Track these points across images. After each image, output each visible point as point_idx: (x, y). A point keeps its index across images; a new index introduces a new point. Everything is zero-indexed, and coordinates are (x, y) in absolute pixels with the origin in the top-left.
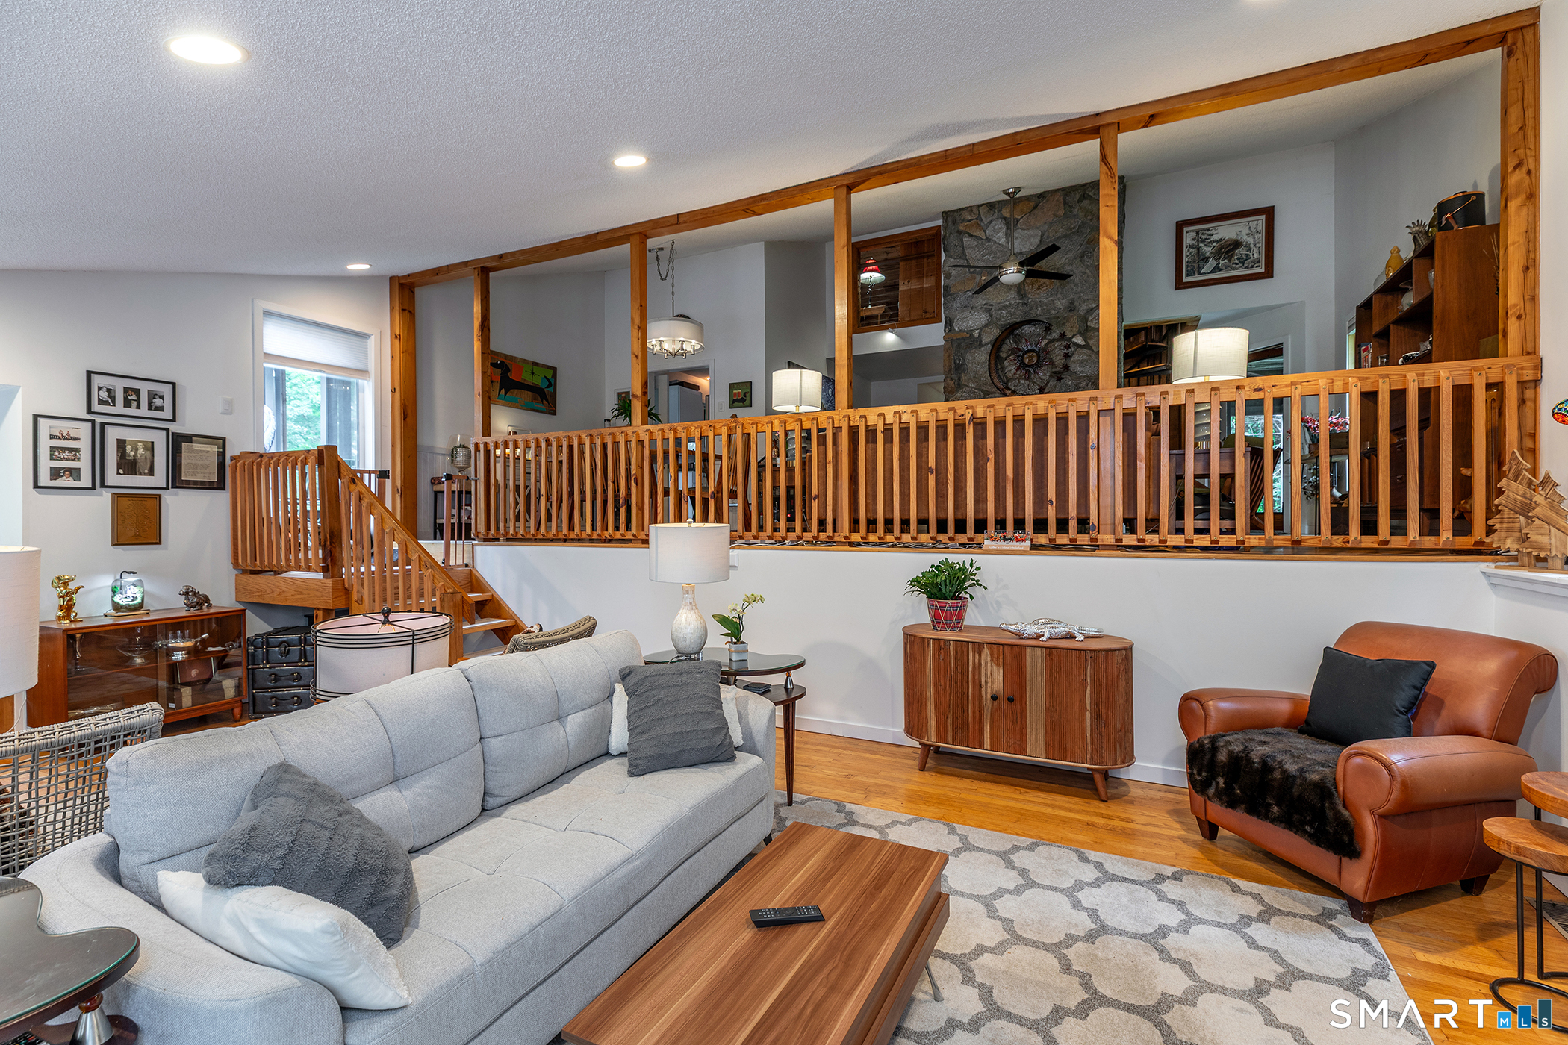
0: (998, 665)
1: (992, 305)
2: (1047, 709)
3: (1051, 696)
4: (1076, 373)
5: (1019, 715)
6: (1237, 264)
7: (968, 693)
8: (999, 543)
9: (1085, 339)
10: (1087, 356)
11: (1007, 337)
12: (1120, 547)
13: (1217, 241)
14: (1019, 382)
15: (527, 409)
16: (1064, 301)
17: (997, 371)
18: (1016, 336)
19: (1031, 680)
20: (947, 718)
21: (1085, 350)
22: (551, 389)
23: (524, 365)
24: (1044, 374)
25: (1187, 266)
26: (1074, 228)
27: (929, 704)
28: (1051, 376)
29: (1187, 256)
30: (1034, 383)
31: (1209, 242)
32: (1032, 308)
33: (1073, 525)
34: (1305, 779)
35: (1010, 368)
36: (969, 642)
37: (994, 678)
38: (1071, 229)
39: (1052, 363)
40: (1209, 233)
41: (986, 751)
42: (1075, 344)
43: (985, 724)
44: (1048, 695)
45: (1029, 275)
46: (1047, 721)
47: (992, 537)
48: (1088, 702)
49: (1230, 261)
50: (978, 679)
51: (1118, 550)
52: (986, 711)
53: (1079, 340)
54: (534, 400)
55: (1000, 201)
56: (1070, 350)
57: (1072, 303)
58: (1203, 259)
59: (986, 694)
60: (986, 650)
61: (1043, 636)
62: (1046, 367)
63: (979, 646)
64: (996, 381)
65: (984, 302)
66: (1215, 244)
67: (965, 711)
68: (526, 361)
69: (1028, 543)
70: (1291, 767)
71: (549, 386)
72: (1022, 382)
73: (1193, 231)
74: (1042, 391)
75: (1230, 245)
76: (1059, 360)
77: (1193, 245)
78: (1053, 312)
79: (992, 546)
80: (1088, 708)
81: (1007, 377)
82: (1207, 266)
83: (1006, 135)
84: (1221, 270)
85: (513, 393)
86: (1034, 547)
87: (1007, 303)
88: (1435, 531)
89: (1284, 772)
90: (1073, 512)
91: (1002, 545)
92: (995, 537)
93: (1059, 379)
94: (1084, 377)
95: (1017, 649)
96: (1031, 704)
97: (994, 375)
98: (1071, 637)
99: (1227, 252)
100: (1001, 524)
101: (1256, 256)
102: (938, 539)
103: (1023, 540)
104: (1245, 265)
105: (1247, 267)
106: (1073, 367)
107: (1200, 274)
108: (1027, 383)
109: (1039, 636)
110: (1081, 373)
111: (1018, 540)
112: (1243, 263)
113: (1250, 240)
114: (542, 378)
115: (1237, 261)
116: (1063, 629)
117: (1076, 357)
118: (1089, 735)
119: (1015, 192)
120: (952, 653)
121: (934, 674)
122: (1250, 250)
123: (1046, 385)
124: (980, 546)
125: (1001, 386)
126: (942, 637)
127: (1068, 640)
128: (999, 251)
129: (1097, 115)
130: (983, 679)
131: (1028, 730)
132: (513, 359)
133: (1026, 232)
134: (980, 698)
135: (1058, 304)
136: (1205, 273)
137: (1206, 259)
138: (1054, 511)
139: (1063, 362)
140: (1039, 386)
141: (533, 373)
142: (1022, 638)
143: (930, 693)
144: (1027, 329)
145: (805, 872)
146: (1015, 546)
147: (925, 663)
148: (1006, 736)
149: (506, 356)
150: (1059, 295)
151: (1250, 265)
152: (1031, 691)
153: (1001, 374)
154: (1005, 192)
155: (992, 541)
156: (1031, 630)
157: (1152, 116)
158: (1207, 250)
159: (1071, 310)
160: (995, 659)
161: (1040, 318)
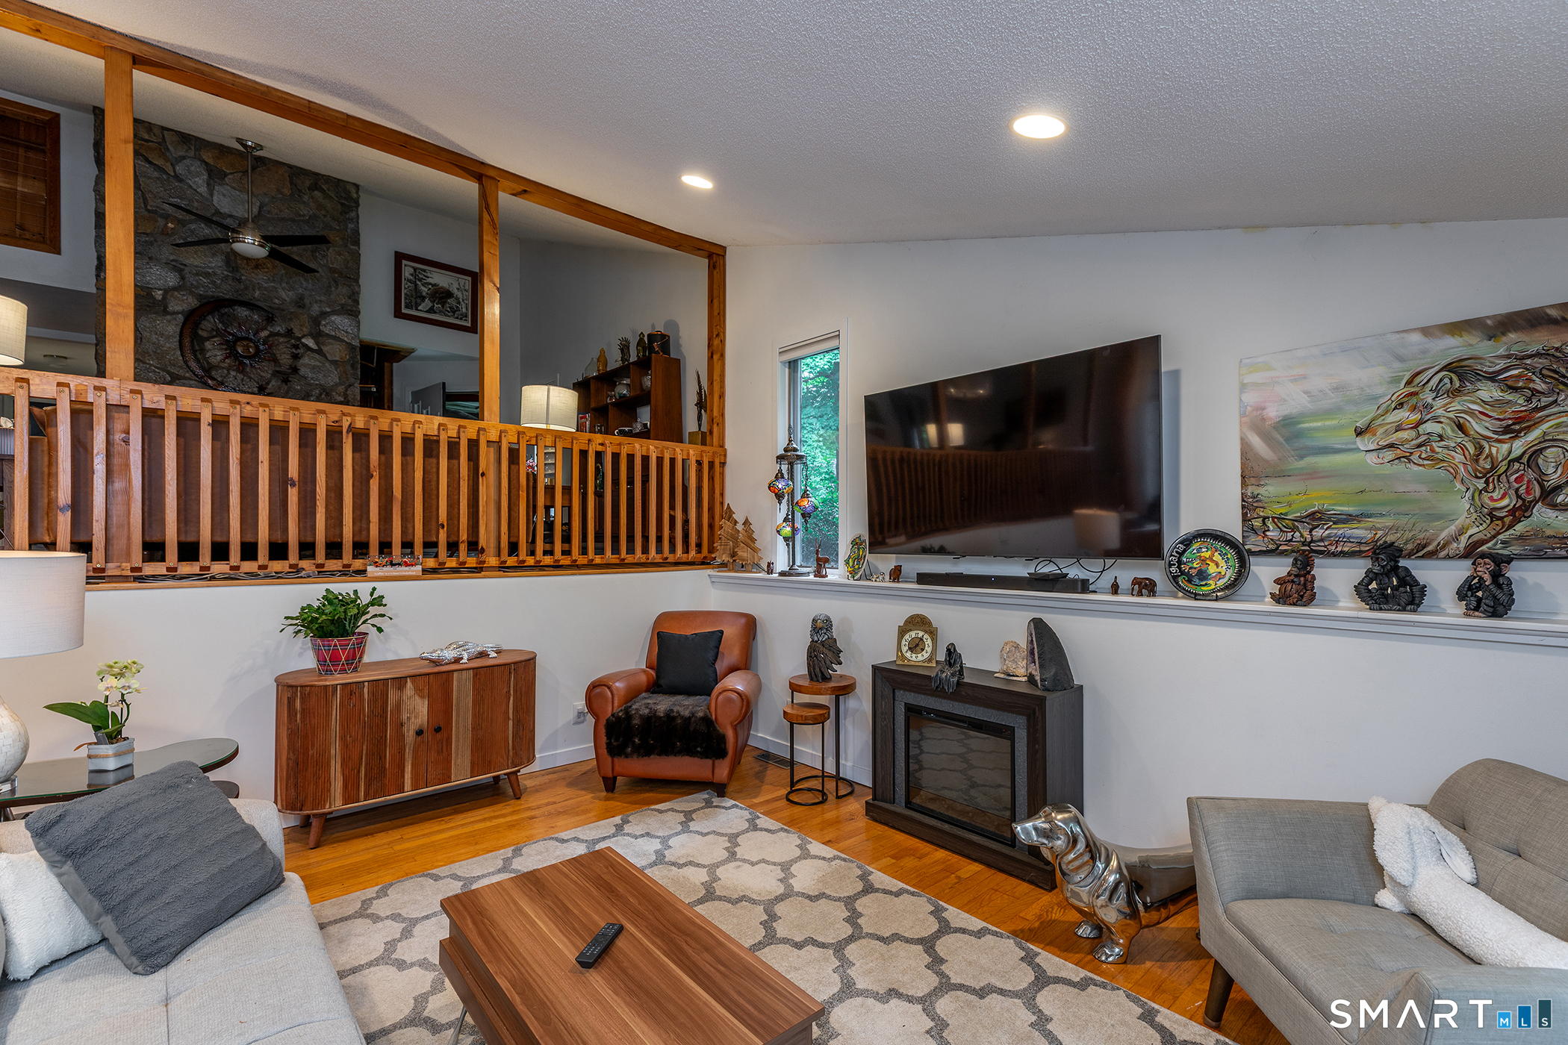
0: (422, 697)
1: (185, 265)
2: (473, 729)
3: (477, 715)
4: (306, 378)
5: (444, 743)
6: (449, 312)
7: (386, 736)
8: (385, 569)
9: (317, 344)
10: (320, 362)
11: (211, 313)
12: (503, 569)
13: (433, 285)
14: (229, 373)
16: (290, 293)
17: (194, 353)
18: (223, 315)
19: (458, 704)
20: (359, 772)
21: (317, 356)
24: (266, 370)
25: (406, 299)
26: (304, 216)
27: (333, 762)
28: (273, 375)
29: (405, 288)
30: (250, 378)
31: (425, 283)
32: (247, 288)
33: (463, 548)
34: (696, 717)
35: (215, 353)
36: (388, 679)
37: (417, 711)
38: (300, 215)
39: (275, 361)
40: (425, 274)
41: (409, 793)
42: (306, 346)
43: (406, 764)
44: (474, 715)
45: (273, 254)
46: (473, 741)
47: (377, 562)
48: (511, 711)
49: (443, 307)
50: (399, 717)
51: (499, 571)
52: (407, 750)
53: (310, 342)
55: (199, 138)
56: (299, 351)
57: (301, 298)
58: (420, 297)
59: (408, 732)
60: (409, 684)
61: (462, 658)
62: (267, 362)
63: (400, 682)
64: (193, 364)
65: (172, 258)
66: (430, 286)
67: (382, 757)
69: (419, 568)
70: (687, 713)
72: (233, 373)
73: (413, 267)
74: (262, 390)
75: (443, 293)
76: (285, 359)
77: (411, 280)
78: (277, 301)
79: (379, 572)
80: (511, 716)
81: (208, 363)
82: (423, 304)
83: (387, 128)
84: (435, 313)
86: (424, 571)
87: (210, 271)
88: (687, 552)
89: (682, 717)
90: (464, 536)
91: (389, 571)
92: (380, 562)
93: (286, 381)
94: (317, 384)
95: (444, 675)
96: (458, 728)
97: (189, 356)
98: (483, 655)
99: (441, 298)
100: (385, 547)
101: (464, 310)
102: (300, 566)
103: (412, 565)
104: (456, 316)
105: (457, 318)
106: (303, 371)
107: (417, 309)
108: (240, 376)
109: (457, 660)
110: (312, 379)
111: (407, 565)
112: (454, 312)
113: (460, 295)
115: (448, 309)
116: (474, 650)
117: (305, 360)
118: (510, 742)
119: (254, 148)
120: (366, 696)
121: (341, 725)
122: (459, 303)
123: (268, 384)
124: (362, 572)
125: (199, 372)
126: (354, 680)
127: (479, 660)
128: (197, 201)
129: (482, 163)
130: (405, 716)
131: (453, 756)
133: (237, 192)
134: (400, 737)
135: (283, 294)
136: (421, 311)
137: (423, 298)
138: (445, 535)
139: (290, 362)
140: (258, 383)
142: (441, 665)
143: (335, 750)
144: (242, 312)
145: (539, 918)
146: (405, 571)
147: (328, 715)
148: (429, 769)
150: (284, 285)
151: (460, 317)
152: (458, 715)
153: (199, 356)
154: (240, 141)
155: (377, 566)
156: (449, 654)
157: (525, 191)
158: (424, 290)
159: (300, 307)
160: (418, 691)
161: (260, 304)
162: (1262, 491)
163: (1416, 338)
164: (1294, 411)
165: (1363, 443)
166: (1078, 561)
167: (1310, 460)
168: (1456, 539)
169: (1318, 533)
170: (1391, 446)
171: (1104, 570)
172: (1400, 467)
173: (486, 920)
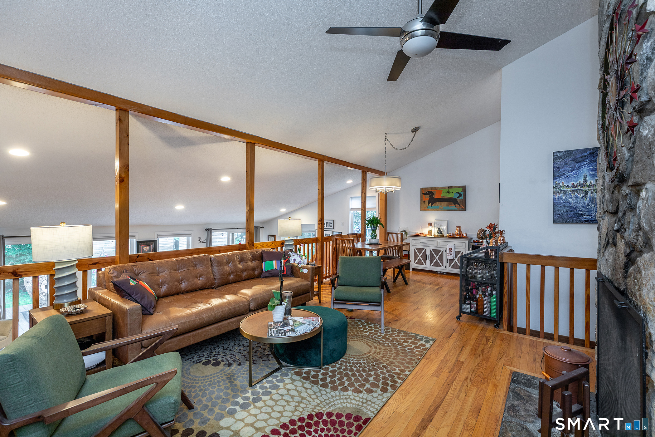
15: (445, 210)
22: (462, 198)
23: (442, 190)
54: (449, 205)
68: (444, 188)
71: (460, 195)
85: (436, 204)
114: (455, 194)
132: (436, 189)
141: (448, 192)
149: (432, 188)
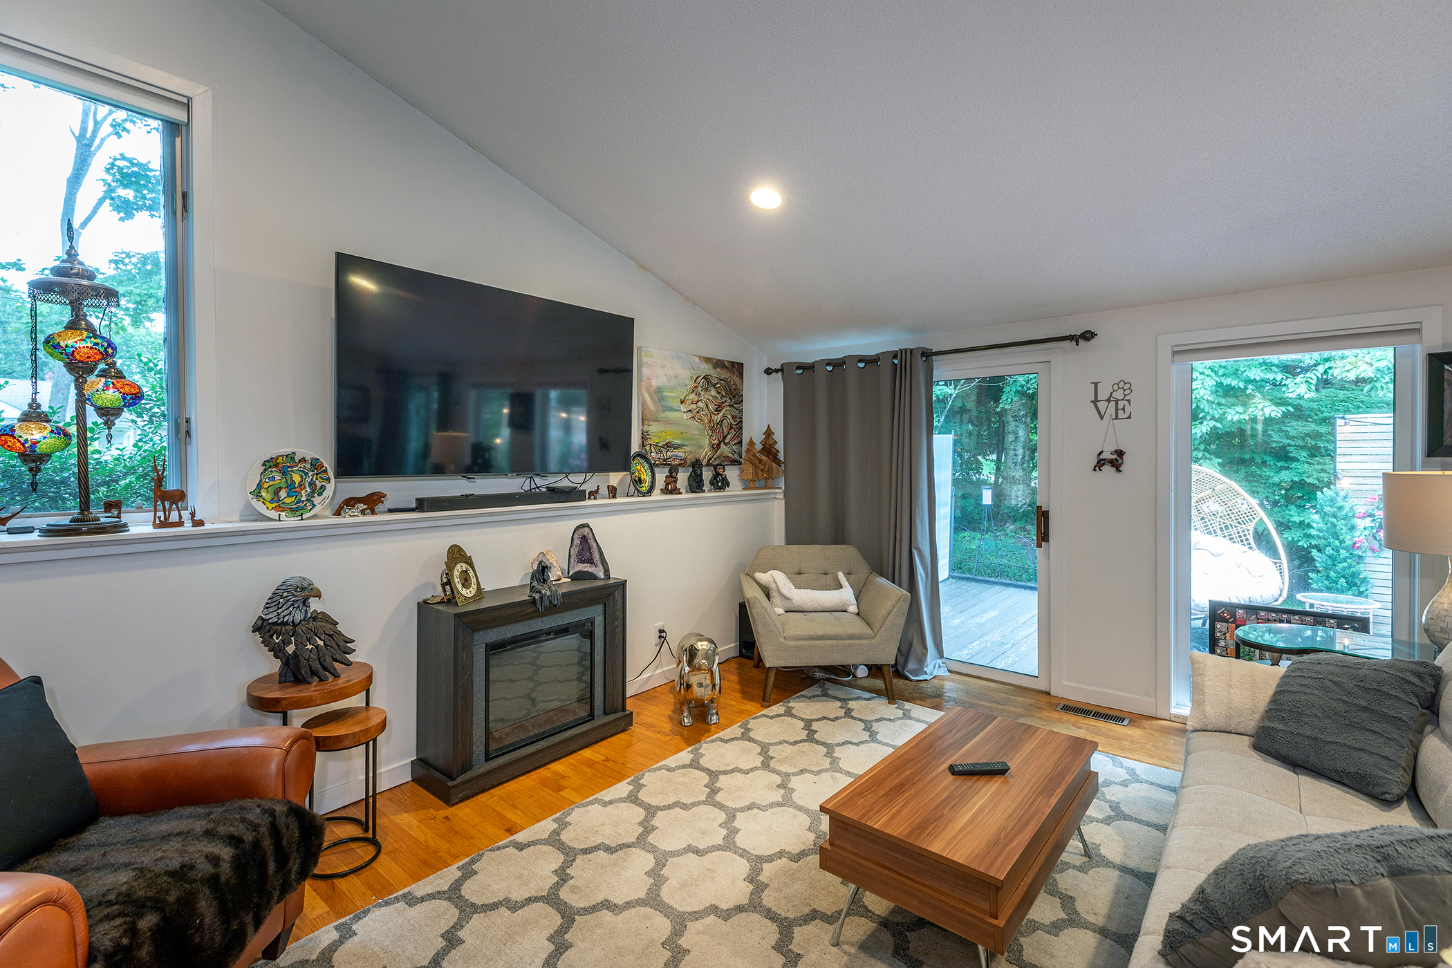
162: (649, 428)
163: (697, 360)
164: (662, 384)
165: (683, 408)
166: (567, 476)
167: (667, 413)
168: (705, 458)
169: (669, 454)
170: (690, 411)
171: (584, 482)
172: (692, 422)
173: (1002, 835)
